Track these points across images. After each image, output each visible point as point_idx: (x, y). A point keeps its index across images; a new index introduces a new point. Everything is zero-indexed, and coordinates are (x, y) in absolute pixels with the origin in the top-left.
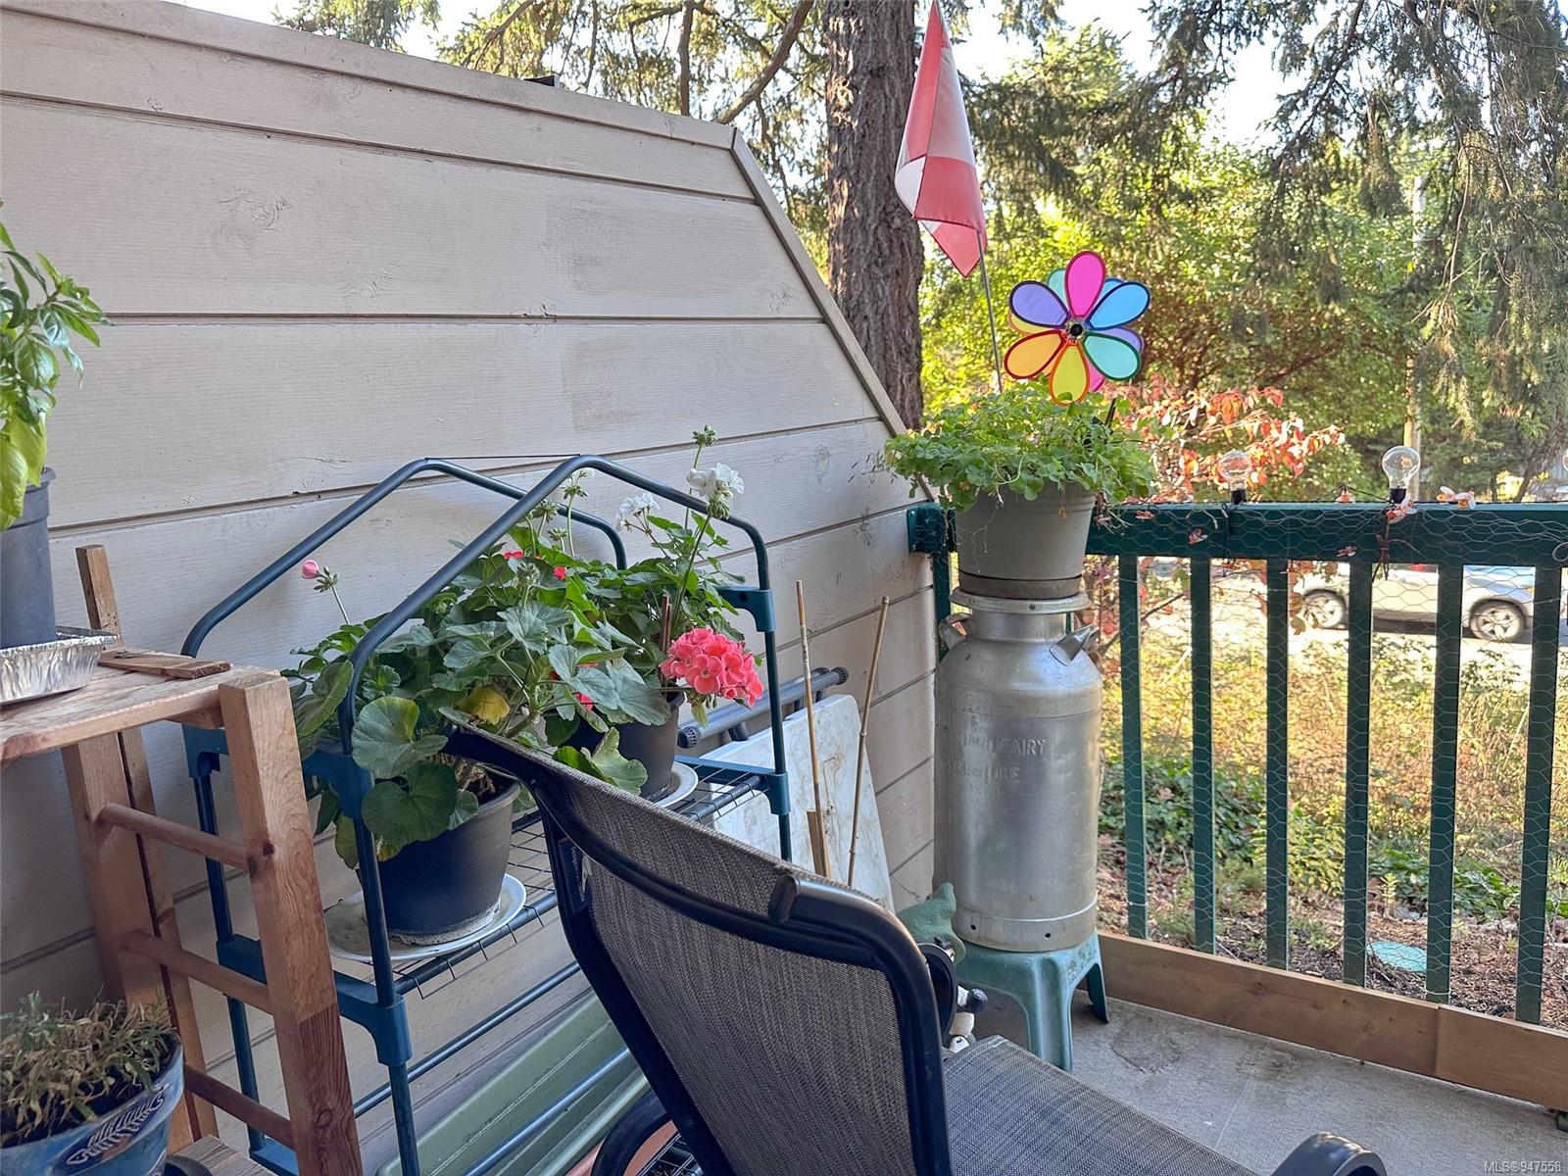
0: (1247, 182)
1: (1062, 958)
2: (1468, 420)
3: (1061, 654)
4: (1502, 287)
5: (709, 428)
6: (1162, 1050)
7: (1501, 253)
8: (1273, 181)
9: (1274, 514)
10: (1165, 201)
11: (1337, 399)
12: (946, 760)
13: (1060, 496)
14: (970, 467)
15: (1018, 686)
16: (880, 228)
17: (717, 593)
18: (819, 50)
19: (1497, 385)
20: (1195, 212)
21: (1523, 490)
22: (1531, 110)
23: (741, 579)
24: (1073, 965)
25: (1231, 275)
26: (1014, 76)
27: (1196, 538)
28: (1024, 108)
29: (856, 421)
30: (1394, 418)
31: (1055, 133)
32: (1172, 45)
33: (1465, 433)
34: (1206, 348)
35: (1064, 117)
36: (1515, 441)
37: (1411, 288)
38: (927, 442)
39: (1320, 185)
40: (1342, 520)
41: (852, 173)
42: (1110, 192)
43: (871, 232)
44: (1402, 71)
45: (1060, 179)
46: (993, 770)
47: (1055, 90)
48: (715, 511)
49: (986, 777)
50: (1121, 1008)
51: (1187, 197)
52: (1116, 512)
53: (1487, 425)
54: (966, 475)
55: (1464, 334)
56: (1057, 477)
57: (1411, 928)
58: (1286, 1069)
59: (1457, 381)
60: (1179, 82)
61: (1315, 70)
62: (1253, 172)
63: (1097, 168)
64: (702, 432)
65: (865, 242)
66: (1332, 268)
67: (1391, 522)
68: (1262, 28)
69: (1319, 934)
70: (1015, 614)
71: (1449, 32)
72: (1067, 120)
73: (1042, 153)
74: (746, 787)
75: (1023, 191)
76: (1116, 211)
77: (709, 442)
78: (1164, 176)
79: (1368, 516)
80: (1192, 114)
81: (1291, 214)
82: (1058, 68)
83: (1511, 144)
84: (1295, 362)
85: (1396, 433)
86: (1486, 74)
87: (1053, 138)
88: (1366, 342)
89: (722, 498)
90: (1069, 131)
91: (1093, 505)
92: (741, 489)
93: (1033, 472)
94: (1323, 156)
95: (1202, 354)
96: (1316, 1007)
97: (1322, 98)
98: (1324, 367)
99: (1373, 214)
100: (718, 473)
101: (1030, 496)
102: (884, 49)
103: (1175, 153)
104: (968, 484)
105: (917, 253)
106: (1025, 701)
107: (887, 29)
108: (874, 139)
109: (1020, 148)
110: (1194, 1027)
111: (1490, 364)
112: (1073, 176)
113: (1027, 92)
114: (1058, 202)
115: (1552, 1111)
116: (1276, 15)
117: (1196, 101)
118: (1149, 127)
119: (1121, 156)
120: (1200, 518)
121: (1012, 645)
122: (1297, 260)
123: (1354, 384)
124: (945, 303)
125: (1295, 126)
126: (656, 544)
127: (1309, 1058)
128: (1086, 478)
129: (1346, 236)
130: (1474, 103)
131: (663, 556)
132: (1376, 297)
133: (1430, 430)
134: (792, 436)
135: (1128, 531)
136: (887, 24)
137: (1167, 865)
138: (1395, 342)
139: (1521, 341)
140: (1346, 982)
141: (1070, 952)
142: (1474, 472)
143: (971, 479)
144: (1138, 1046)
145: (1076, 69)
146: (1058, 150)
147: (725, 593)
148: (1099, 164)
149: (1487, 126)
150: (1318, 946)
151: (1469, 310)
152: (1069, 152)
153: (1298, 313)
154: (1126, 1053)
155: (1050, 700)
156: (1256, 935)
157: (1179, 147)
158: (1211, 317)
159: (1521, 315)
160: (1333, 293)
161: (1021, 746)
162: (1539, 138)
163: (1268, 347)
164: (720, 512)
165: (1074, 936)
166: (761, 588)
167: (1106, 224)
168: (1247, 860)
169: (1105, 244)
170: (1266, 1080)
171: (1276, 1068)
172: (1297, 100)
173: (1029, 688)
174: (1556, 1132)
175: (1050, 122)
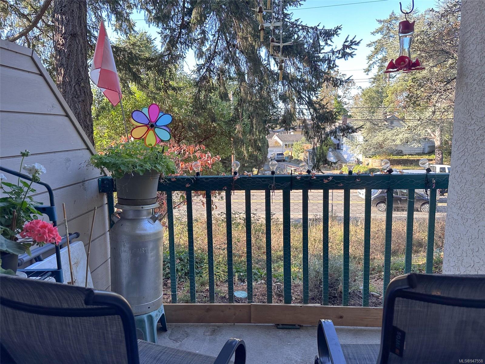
0: (190, 86)
1: (153, 314)
2: (246, 155)
3: (151, 221)
4: (252, 121)
5: (27, 150)
6: (183, 334)
7: (251, 113)
8: (197, 88)
9: (207, 179)
10: (168, 89)
11: (216, 149)
12: (115, 259)
13: (150, 174)
14: (122, 165)
15: (138, 232)
16: (76, 86)
17: (34, 208)
18: (50, 23)
19: (252, 146)
20: (176, 93)
21: (258, 172)
22: (256, 78)
23: (42, 203)
24: (157, 315)
25: (187, 112)
26: (120, 45)
27: (188, 185)
28: (124, 55)
29: (79, 149)
30: (229, 154)
31: (134, 64)
32: (167, 45)
33: (246, 158)
34: (181, 132)
35: (137, 60)
36: (256, 160)
37: (232, 120)
38: (106, 157)
39: (209, 90)
40: (223, 180)
41: (65, 66)
42: (151, 84)
43: (73, 87)
44: (227, 63)
45: (136, 78)
46: (131, 259)
47: (134, 52)
48: (35, 180)
49: (129, 262)
50: (171, 325)
51: (174, 89)
52: (166, 178)
53: (250, 156)
54: (120, 167)
55: (244, 133)
56: (149, 168)
57: (242, 287)
58: (216, 331)
59: (243, 145)
60: (170, 56)
61: (206, 59)
62: (191, 84)
63: (147, 77)
64: (24, 152)
65: (71, 89)
66: (213, 113)
67: (234, 180)
68: (192, 45)
69: (221, 293)
70: (137, 210)
71: (237, 55)
72: (138, 61)
73: (130, 70)
74: (47, 276)
75: (125, 80)
76: (154, 90)
77: (27, 155)
78: (167, 82)
79: (229, 179)
80: (174, 65)
81: (202, 97)
82: (134, 44)
83: (252, 86)
84: (205, 138)
85: (230, 158)
86: (246, 68)
87: (133, 65)
88: (222, 134)
89: (37, 175)
90: (138, 64)
91: (159, 177)
92: (45, 172)
93: (142, 167)
94: (209, 83)
95: (180, 134)
96: (223, 312)
97: (208, 67)
98: (212, 139)
99: (222, 100)
100: (36, 166)
101: (141, 174)
102: (76, 28)
103: (170, 76)
104: (121, 170)
105: (90, 95)
106: (141, 236)
107: (77, 22)
108: (73, 57)
109: (123, 66)
110: (192, 326)
111: (250, 141)
112: (141, 78)
113: (124, 50)
114: (136, 85)
115: (276, 325)
116: (195, 42)
117: (175, 62)
118: (162, 67)
119: (155, 74)
120: (188, 180)
121: (136, 220)
122: (204, 110)
123: (219, 144)
124: (100, 112)
125: (202, 74)
126: (5, 192)
127: (221, 326)
128: (157, 168)
129: (216, 105)
130: (243, 75)
131: (9, 197)
132: (224, 122)
133: (238, 157)
134: (56, 154)
135: (169, 184)
136: (77, 20)
137: (179, 282)
138: (228, 134)
139: (256, 136)
140: (229, 303)
141: (156, 311)
142: (248, 168)
143: (122, 168)
144: (176, 335)
145: (140, 46)
146: (135, 69)
147: (37, 208)
148: (148, 75)
149: (247, 81)
150: (221, 296)
151: (245, 127)
152: (138, 71)
153: (205, 125)
154: (173, 338)
155: (148, 235)
156: (205, 297)
157: (171, 74)
158: (182, 124)
159: (256, 130)
160: (214, 120)
161: (140, 250)
162: (258, 86)
163: (198, 133)
164: (37, 180)
165: (156, 306)
166: (51, 206)
167: (151, 93)
168: (201, 276)
169: (150, 99)
170: (211, 335)
171: (214, 332)
172: (202, 66)
173: (142, 232)
174: (277, 330)
175: (133, 61)
